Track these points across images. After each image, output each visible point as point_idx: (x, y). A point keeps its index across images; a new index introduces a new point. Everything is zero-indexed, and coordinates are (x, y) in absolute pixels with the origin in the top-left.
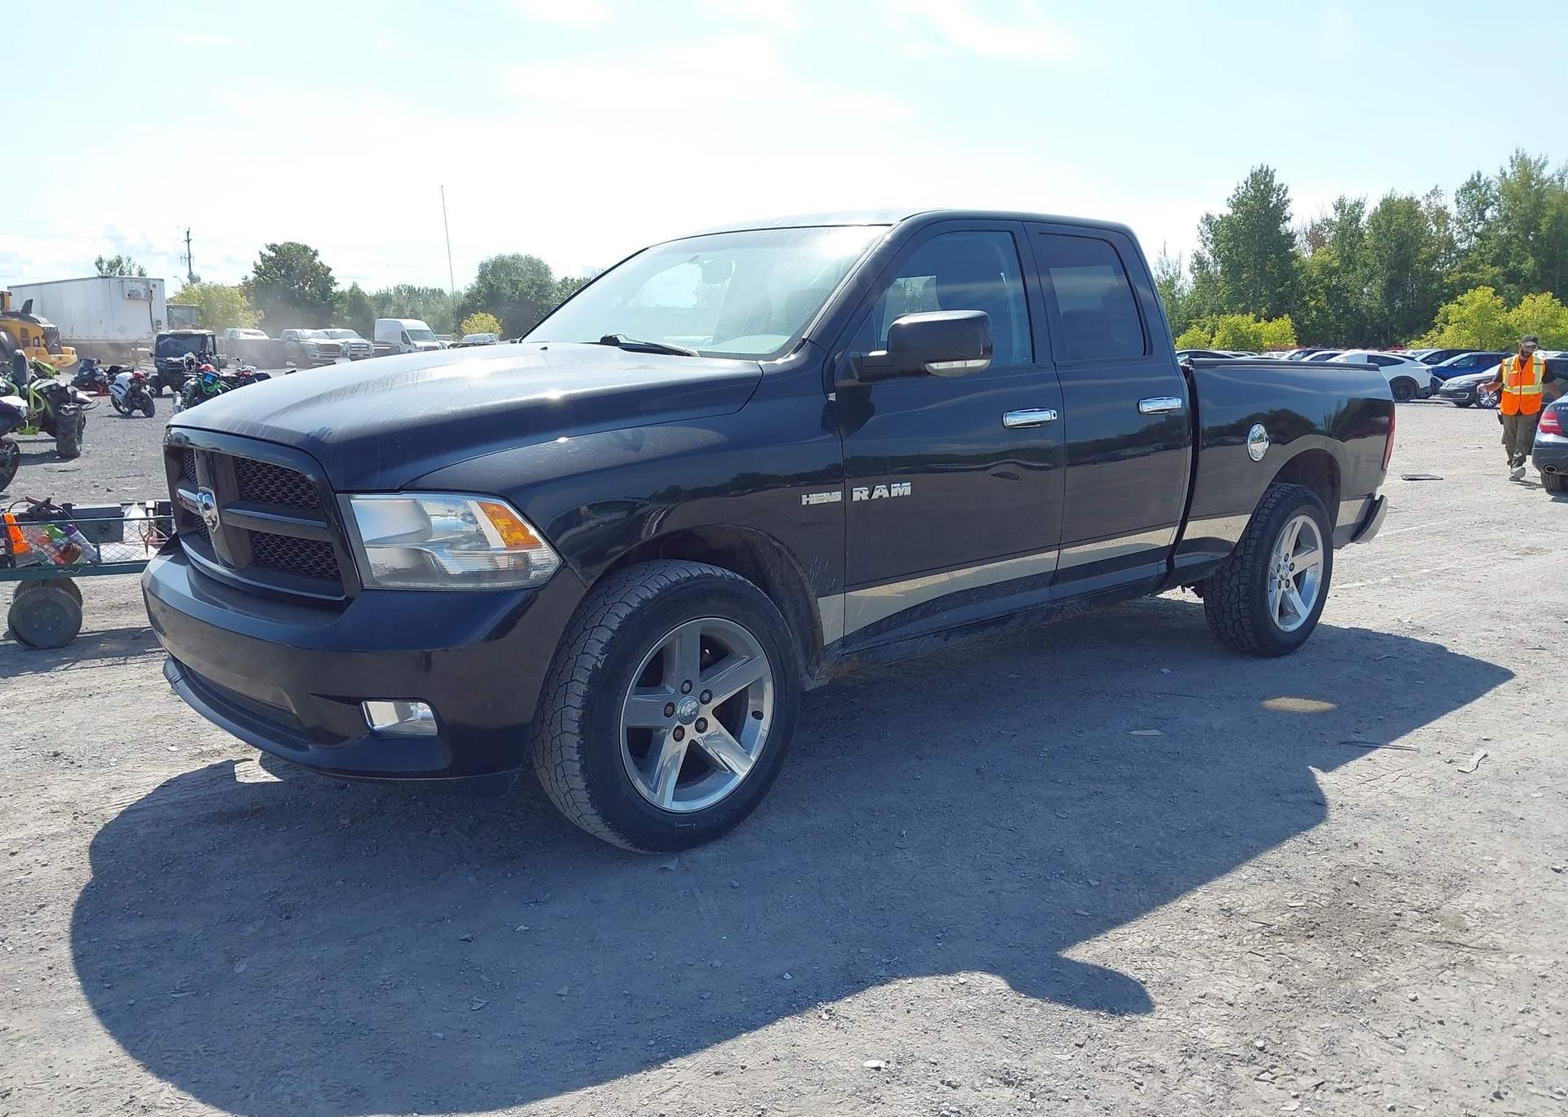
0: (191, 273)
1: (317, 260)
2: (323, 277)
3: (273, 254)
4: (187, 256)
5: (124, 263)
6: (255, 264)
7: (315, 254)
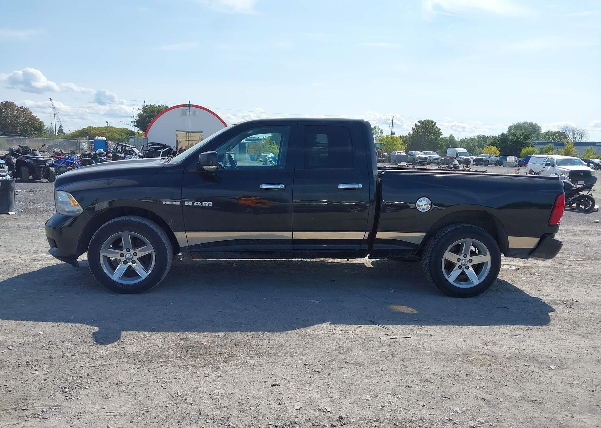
0: (392, 131)
1: (436, 126)
2: (437, 132)
3: (419, 124)
4: (392, 125)
5: (377, 128)
6: (413, 128)
7: (435, 124)
